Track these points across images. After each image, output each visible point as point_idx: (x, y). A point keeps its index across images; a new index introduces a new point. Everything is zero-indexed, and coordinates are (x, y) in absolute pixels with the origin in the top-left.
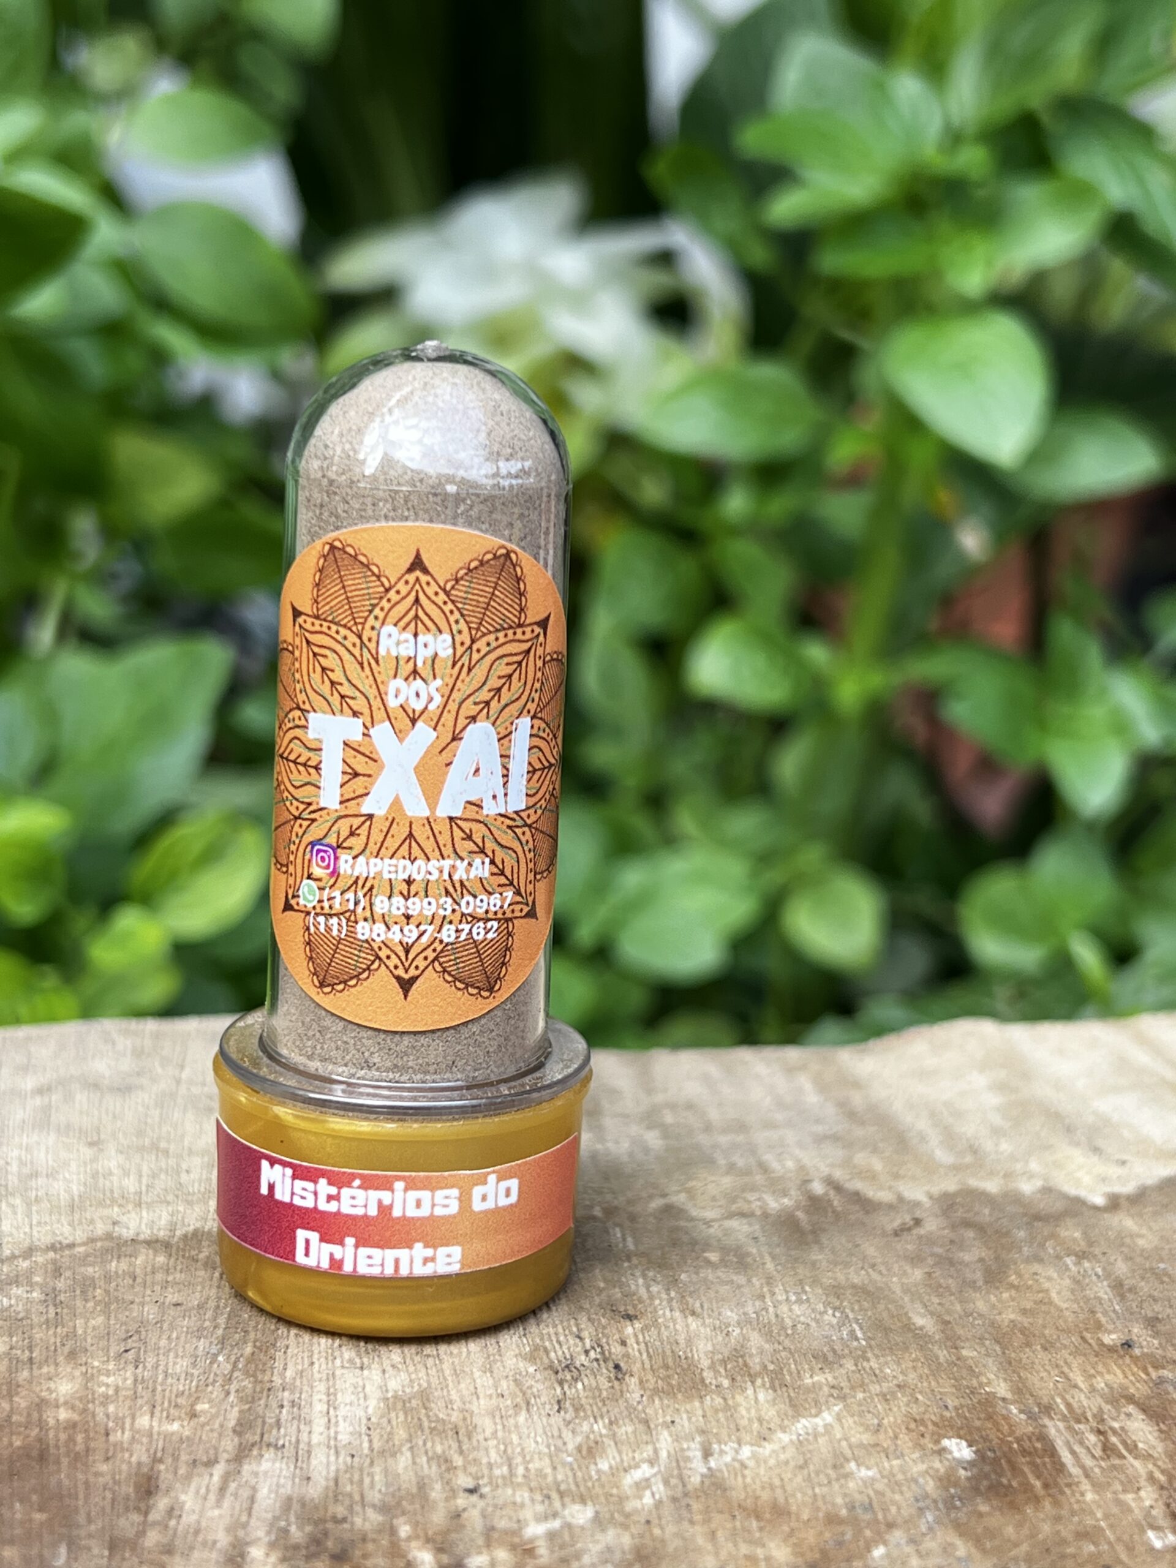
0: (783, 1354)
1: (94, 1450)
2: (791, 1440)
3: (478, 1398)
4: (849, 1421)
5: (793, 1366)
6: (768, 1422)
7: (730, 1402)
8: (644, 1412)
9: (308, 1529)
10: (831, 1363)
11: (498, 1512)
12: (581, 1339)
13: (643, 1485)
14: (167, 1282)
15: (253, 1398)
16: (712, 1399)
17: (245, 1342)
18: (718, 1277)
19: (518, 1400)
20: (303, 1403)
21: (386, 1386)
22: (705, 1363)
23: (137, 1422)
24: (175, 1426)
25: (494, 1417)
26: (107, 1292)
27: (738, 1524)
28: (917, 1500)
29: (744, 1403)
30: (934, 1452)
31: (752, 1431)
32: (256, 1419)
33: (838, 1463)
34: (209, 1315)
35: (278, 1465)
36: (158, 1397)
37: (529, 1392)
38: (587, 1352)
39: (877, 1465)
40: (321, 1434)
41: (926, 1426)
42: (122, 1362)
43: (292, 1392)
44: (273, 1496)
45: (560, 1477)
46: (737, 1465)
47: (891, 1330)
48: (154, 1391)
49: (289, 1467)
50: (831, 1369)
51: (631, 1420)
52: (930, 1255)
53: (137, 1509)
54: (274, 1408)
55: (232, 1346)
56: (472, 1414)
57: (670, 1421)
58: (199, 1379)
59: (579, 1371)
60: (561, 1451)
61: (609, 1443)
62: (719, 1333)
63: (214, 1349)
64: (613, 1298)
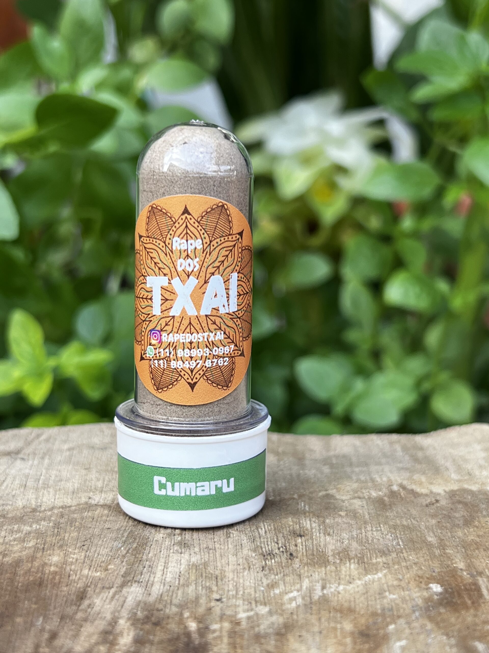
0: (365, 551)
1: (62, 582)
4: (389, 576)
5: (369, 555)
6: (353, 576)
7: (338, 569)
8: (300, 572)
9: (146, 613)
11: (228, 608)
12: (278, 544)
13: (293, 599)
14: (106, 520)
15: (133, 564)
16: (330, 567)
17: (134, 543)
18: (343, 521)
19: (246, 566)
20: (154, 566)
21: (190, 560)
22: (330, 553)
23: (83, 571)
25: (234, 572)
26: (81, 524)
27: (331, 615)
28: (413, 607)
29: (344, 569)
30: (424, 589)
31: (345, 580)
32: (132, 571)
33: (381, 593)
34: (121, 532)
35: (138, 589)
36: (93, 563)
37: (251, 563)
38: (279, 549)
39: (398, 594)
40: (159, 578)
41: (423, 579)
42: (81, 549)
43: (150, 562)
44: (133, 600)
45: (257, 595)
46: (336, 593)
47: (416, 542)
48: (92, 560)
49: (142, 590)
50: (385, 557)
51: (293, 575)
52: (441, 514)
53: (75, 604)
54: (141, 567)
55: (128, 544)
56: (225, 571)
57: (310, 575)
58: (112, 557)
59: (274, 556)
60: (260, 586)
61: (281, 583)
62: (339, 542)
63: (120, 545)
64: (295, 529)
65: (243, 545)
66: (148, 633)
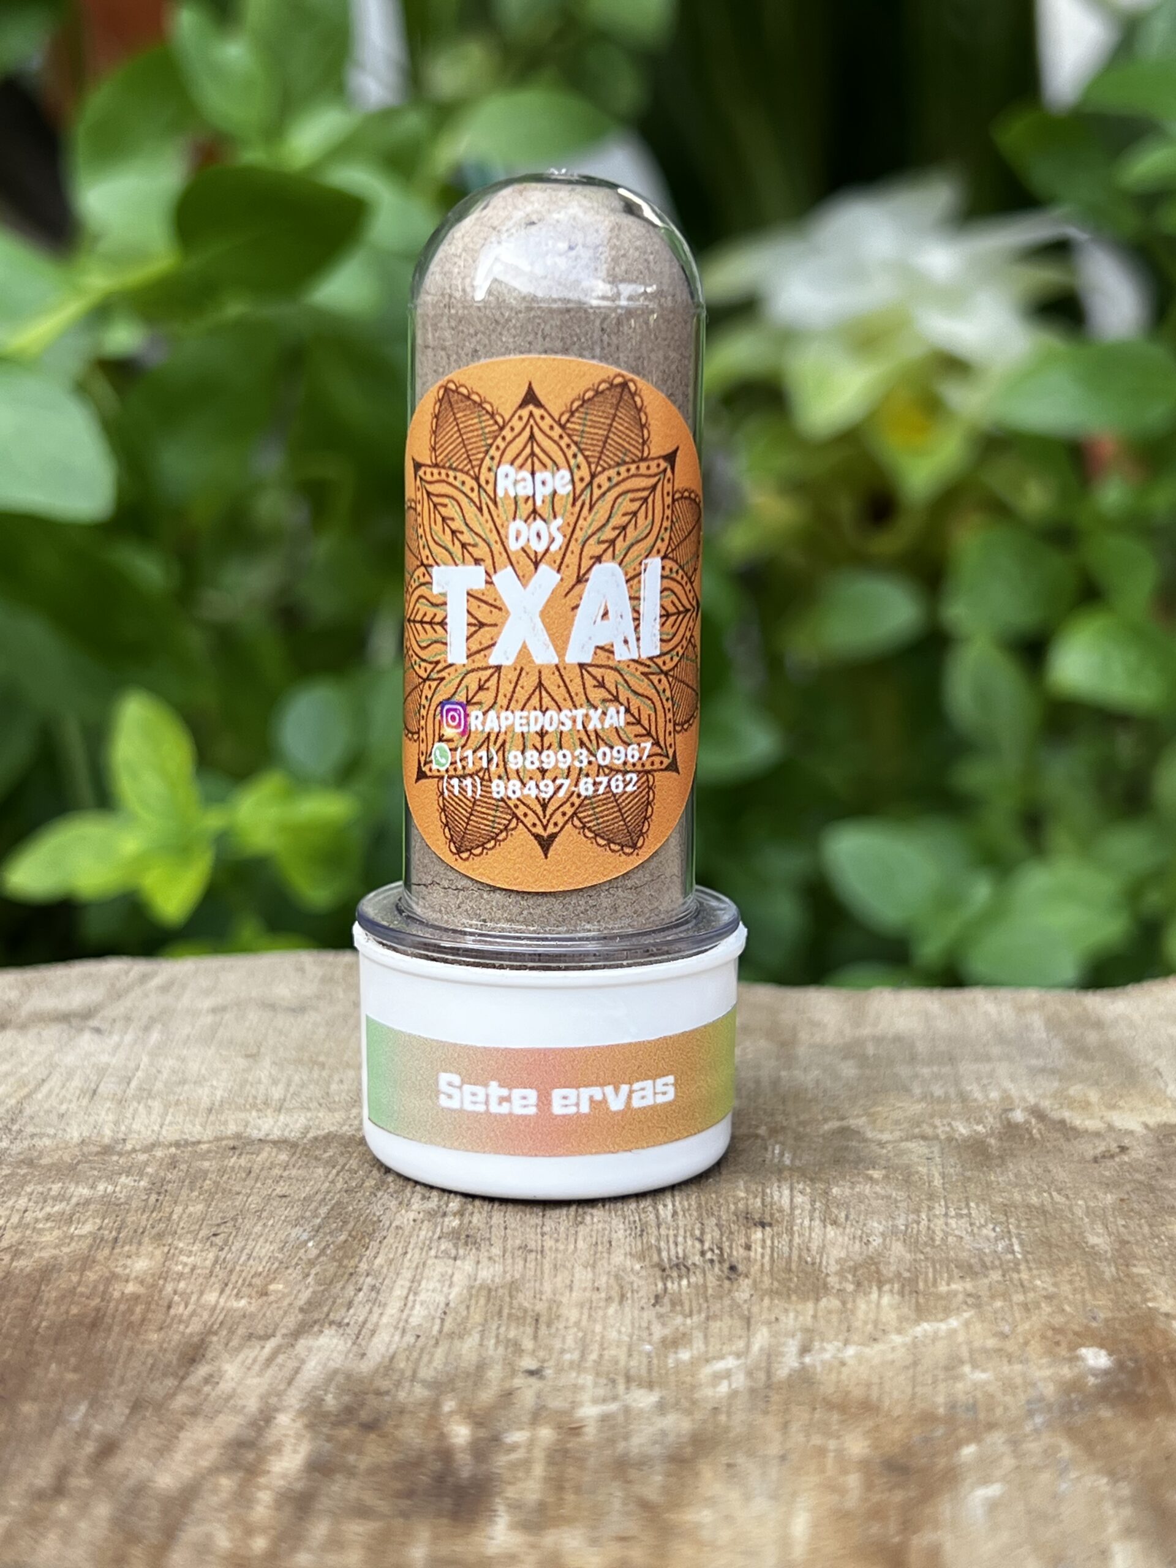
0: (923, 1264)
1: (150, 1321)
3: (571, 1291)
4: (978, 1327)
5: (930, 1275)
6: (885, 1325)
7: (849, 1306)
8: (749, 1310)
9: (346, 1399)
10: (976, 1274)
11: (555, 1393)
12: (701, 1241)
13: (722, 1375)
14: (281, 1176)
15: (332, 1281)
16: (829, 1301)
17: (341, 1232)
18: (876, 1192)
19: (614, 1294)
20: (384, 1288)
21: (476, 1275)
22: (833, 1269)
23: (205, 1296)
25: (583, 1308)
26: (217, 1184)
28: (1029, 1403)
29: (864, 1307)
31: (863, 1333)
32: (327, 1299)
34: (313, 1206)
35: (335, 1341)
36: (234, 1278)
37: (628, 1286)
38: (703, 1253)
39: (995, 1369)
40: (392, 1316)
41: (1064, 1335)
42: (208, 1243)
43: (376, 1278)
44: (319, 1368)
45: (632, 1364)
46: (836, 1363)
48: (232, 1271)
49: (346, 1343)
50: (972, 1279)
51: (731, 1316)
52: (1130, 1182)
53: (175, 1374)
54: (350, 1291)
55: (325, 1234)
56: (559, 1304)
57: (773, 1319)
58: (281, 1263)
59: (688, 1269)
60: (643, 1341)
61: (698, 1335)
62: (857, 1242)
63: (305, 1236)
64: (751, 1207)
65: (613, 1243)
66: (346, 1446)
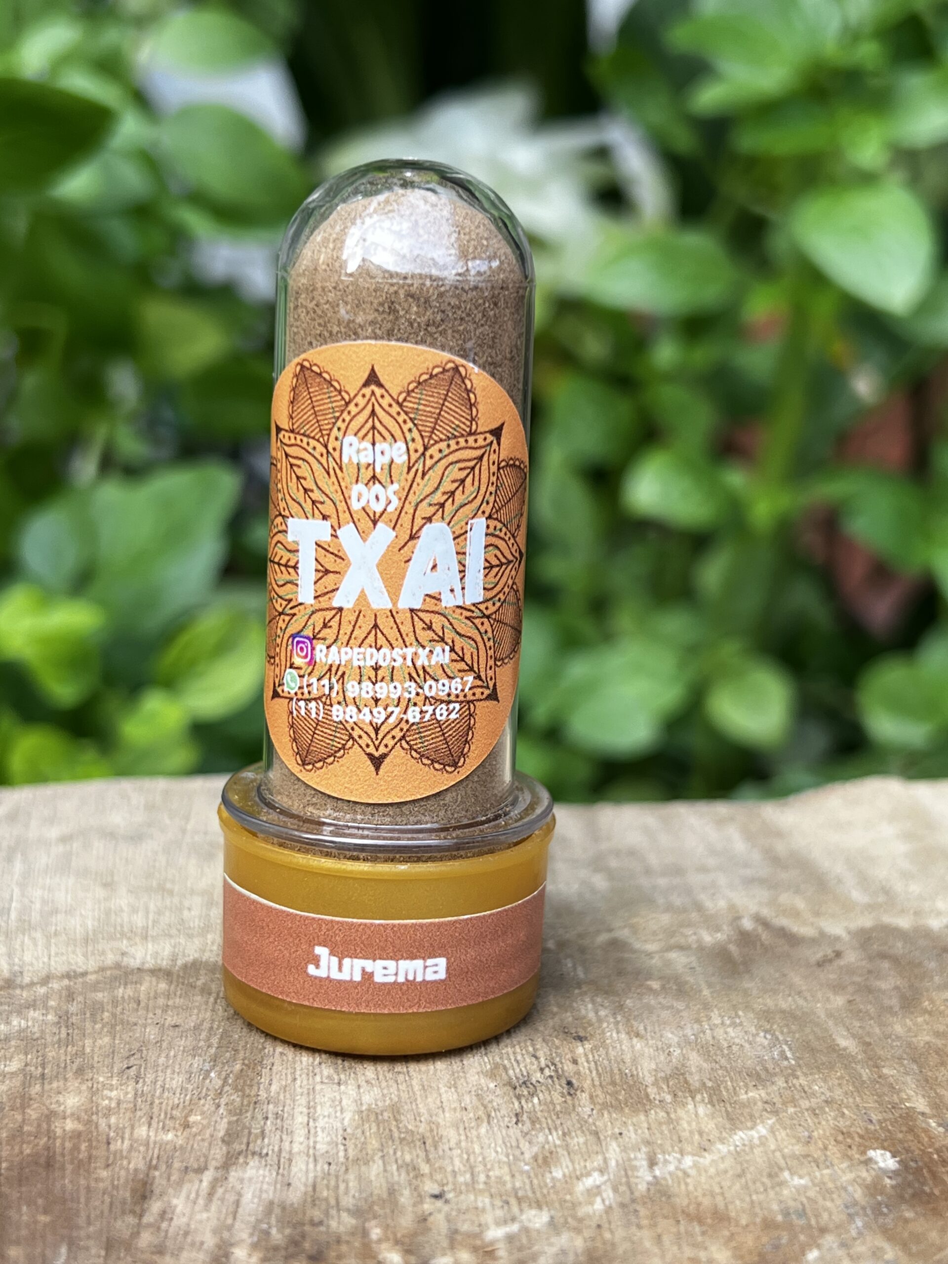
1: (96, 1158)
2: (729, 1151)
3: (444, 1111)
4: (782, 1134)
5: (729, 1083)
6: (708, 1135)
7: (673, 1116)
8: (594, 1124)
9: (288, 1231)
10: (763, 1080)
11: (462, 1217)
12: (537, 1058)
13: (594, 1192)
14: (167, 1006)
15: (241, 1110)
16: (656, 1113)
17: (235, 1060)
18: (660, 1003)
19: (480, 1113)
20: (286, 1115)
21: (360, 1099)
22: (649, 1080)
23: (136, 1131)
24: (170, 1136)
25: (458, 1128)
26: (114, 1015)
27: (682, 1229)
28: (846, 1207)
29: (685, 1117)
30: (861, 1162)
31: (693, 1143)
32: (243, 1129)
33: (773, 1172)
34: (204, 1035)
35: (261, 1172)
36: (156, 1110)
38: (542, 1070)
39: (809, 1174)
40: (301, 1143)
41: (853, 1138)
43: (276, 1104)
44: (256, 1200)
45: (518, 1184)
46: (681, 1175)
47: (818, 1051)
48: (151, 1104)
49: (271, 1174)
50: (763, 1087)
51: (583, 1132)
52: (851, 984)
53: (133, 1212)
54: (259, 1119)
55: (223, 1064)
56: (438, 1126)
57: (618, 1133)
58: (193, 1093)
59: (535, 1088)
60: (519, 1160)
61: (563, 1153)
62: (661, 1053)
63: (207, 1066)
